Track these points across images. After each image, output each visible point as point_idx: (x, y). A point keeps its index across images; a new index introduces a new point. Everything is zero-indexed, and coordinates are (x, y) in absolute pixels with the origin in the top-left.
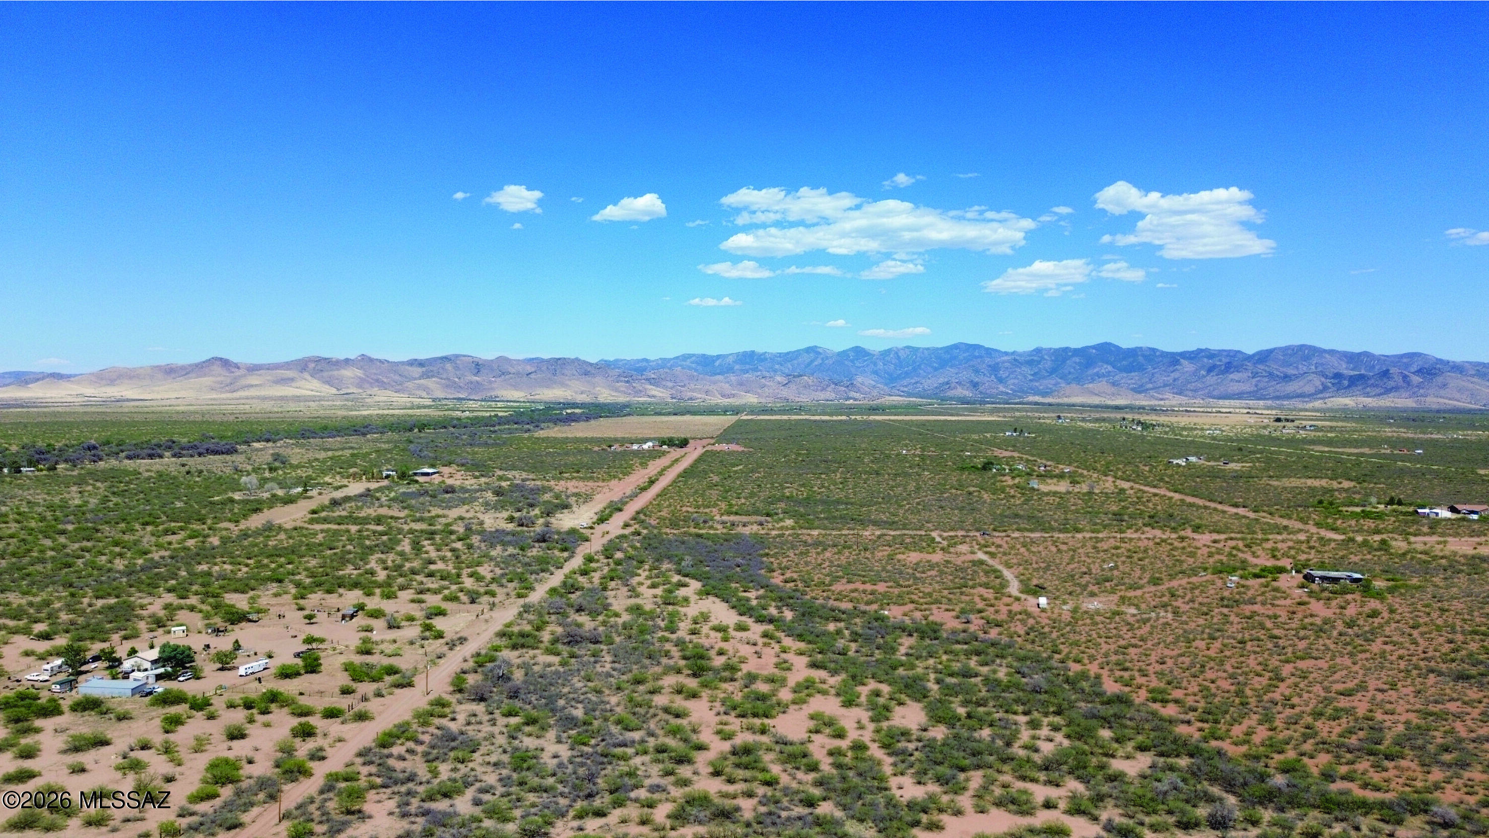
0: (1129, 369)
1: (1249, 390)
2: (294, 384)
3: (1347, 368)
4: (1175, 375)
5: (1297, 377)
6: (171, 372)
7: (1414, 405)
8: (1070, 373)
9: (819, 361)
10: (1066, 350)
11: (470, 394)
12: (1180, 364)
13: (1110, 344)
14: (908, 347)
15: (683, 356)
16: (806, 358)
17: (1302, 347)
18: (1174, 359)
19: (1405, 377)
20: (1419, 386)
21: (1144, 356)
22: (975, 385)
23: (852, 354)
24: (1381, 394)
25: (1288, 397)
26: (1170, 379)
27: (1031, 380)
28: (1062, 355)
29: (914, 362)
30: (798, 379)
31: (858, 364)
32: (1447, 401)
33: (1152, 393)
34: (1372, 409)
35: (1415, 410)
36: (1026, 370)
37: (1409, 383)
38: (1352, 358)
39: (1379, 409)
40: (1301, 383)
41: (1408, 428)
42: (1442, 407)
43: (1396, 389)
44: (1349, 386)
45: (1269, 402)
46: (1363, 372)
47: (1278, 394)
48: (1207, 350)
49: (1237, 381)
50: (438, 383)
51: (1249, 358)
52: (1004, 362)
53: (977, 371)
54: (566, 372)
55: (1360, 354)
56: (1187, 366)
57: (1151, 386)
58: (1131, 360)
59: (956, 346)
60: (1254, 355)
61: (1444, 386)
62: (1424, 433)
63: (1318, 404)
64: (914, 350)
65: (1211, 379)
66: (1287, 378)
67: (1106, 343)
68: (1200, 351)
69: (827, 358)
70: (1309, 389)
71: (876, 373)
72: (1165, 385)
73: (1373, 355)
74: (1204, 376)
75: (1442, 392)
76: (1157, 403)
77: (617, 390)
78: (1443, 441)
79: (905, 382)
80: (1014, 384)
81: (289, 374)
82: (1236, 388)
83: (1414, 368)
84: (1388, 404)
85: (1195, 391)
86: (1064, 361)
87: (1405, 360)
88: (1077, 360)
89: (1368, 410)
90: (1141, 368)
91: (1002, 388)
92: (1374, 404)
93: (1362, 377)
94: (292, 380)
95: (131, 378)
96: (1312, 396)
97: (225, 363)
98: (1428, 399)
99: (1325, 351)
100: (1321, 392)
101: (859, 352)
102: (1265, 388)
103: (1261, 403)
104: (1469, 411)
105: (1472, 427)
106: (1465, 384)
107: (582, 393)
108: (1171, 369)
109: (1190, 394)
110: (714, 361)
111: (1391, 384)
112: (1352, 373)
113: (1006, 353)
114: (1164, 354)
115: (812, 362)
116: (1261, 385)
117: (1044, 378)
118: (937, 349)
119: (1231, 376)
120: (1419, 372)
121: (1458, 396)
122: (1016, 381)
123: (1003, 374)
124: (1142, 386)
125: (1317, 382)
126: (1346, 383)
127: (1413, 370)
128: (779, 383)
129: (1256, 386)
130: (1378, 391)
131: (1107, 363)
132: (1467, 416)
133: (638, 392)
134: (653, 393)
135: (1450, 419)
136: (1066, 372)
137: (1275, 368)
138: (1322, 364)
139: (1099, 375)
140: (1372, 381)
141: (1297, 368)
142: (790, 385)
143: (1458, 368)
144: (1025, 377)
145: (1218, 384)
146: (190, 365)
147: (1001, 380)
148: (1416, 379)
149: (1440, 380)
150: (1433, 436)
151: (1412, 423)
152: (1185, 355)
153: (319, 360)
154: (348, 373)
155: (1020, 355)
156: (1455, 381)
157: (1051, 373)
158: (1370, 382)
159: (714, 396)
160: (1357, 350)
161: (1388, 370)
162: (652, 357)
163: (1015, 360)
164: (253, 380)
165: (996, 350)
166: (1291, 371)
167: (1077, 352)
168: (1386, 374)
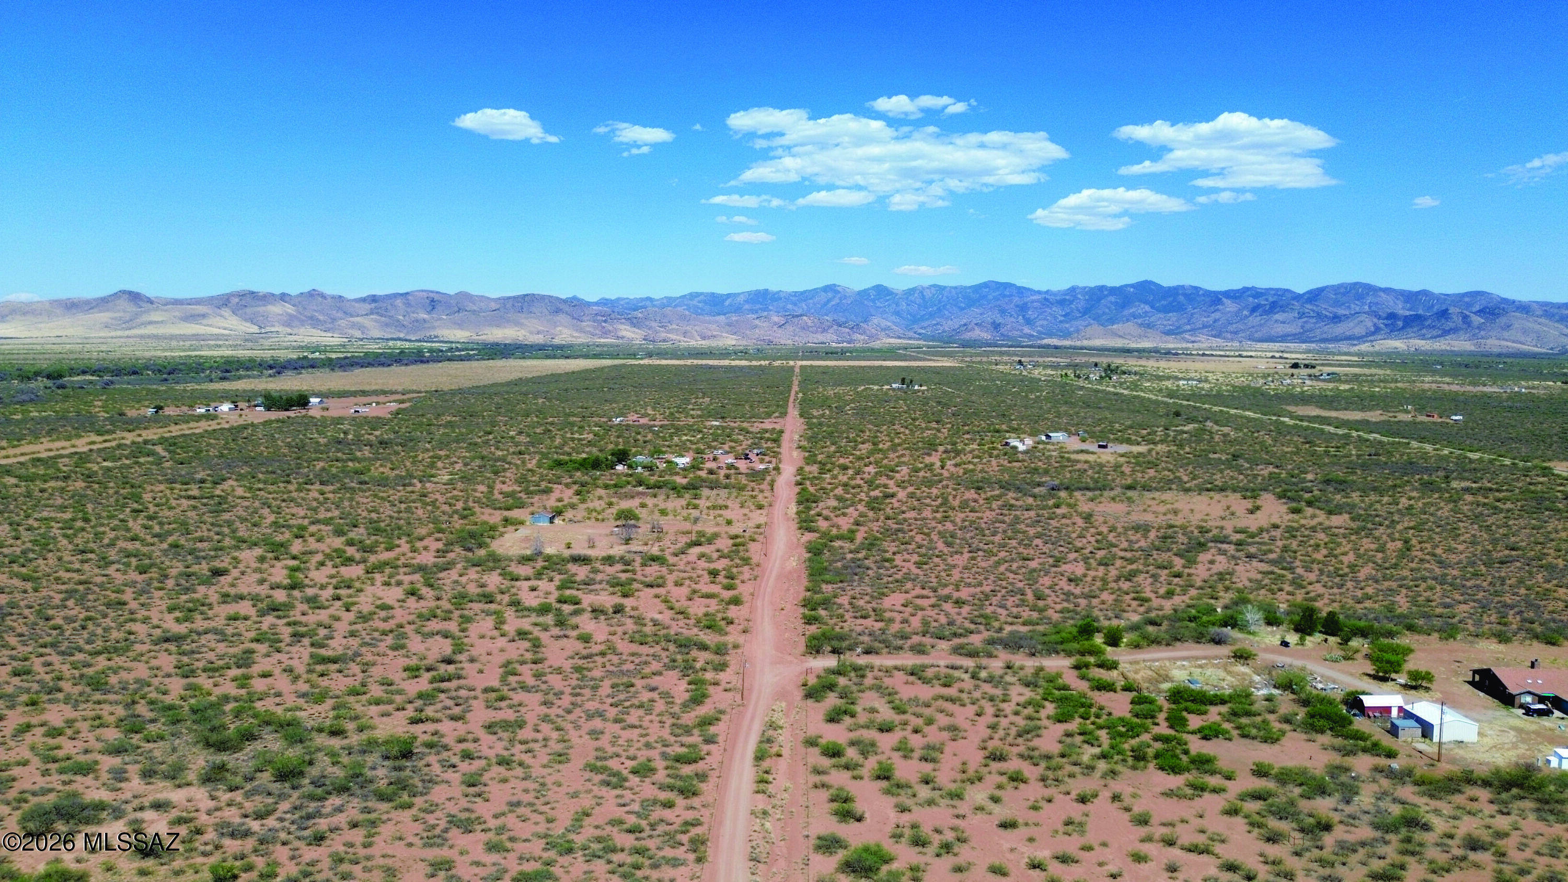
0: (1166, 310)
1: (1294, 331)
2: (205, 322)
3: (1403, 308)
4: (1217, 315)
5: (1347, 317)
6: (72, 306)
7: (1473, 348)
8: (1104, 313)
9: (836, 301)
10: (1102, 288)
11: (408, 333)
12: (1223, 304)
13: (1150, 282)
14: (934, 286)
15: (691, 294)
16: (823, 297)
17: (1356, 285)
18: (1215, 299)
19: (1465, 317)
20: (1479, 328)
21: (1185, 295)
22: (996, 326)
23: (872, 293)
24: (1439, 336)
25: (1336, 339)
26: (1210, 320)
27: (1061, 322)
28: (1098, 294)
29: (940, 301)
30: (796, 320)
31: (878, 304)
32: (1509, 344)
33: (1187, 336)
34: (1425, 353)
35: (1471, 354)
36: (1058, 311)
37: (1469, 324)
38: (1409, 297)
39: (1431, 353)
40: (1351, 324)
41: (1454, 376)
42: (1504, 351)
43: (1454, 330)
44: (1403, 328)
45: (1313, 345)
46: (1421, 312)
47: (1325, 336)
48: (1253, 288)
49: (1282, 323)
50: (376, 321)
51: (1297, 297)
52: (1033, 302)
53: (1003, 312)
54: (534, 309)
55: (1419, 293)
56: (1230, 306)
57: (1189, 327)
58: (1171, 299)
59: (986, 285)
60: (1304, 294)
61: (1508, 327)
62: (1474, 384)
63: (1364, 347)
64: (941, 288)
65: (1255, 320)
66: (1336, 319)
67: (1146, 281)
68: (1246, 290)
69: (845, 297)
70: (1359, 331)
71: (897, 313)
72: (1204, 327)
73: (1433, 294)
74: (1246, 317)
75: (1506, 334)
76: (1190, 345)
77: (581, 330)
78: (1498, 396)
79: (925, 324)
80: (1042, 326)
81: (201, 309)
82: (1280, 329)
83: (1477, 308)
84: (1443, 347)
85: (1236, 333)
86: (1099, 300)
87: (1467, 299)
88: (1112, 299)
89: (1420, 354)
90: (1180, 308)
91: (1027, 330)
92: (1428, 347)
93: (1418, 317)
94: (204, 316)
95: (24, 314)
96: (1361, 339)
97: (135, 297)
98: (1489, 342)
99: (1381, 289)
100: (1373, 334)
101: (881, 291)
102: (1311, 330)
103: (1304, 346)
104: (1534, 356)
105: (1540, 376)
106: (1531, 325)
107: (538, 333)
108: (1212, 309)
109: (1229, 336)
110: (724, 301)
111: (1450, 325)
112: (1408, 313)
113: (1039, 292)
114: (1208, 293)
115: (829, 301)
116: (1308, 326)
117: (1076, 318)
118: (966, 288)
119: (1277, 317)
120: (1480, 312)
121: (1522, 339)
122: (1045, 323)
123: (1031, 314)
124: (1178, 328)
125: (1369, 323)
126: (1400, 324)
127: (1474, 310)
128: (775, 323)
129: (1302, 327)
130: (1435, 333)
131: (1146, 302)
132: (1532, 361)
133: (605, 333)
134: (624, 333)
135: (1512, 365)
136: (1100, 312)
137: (1326, 308)
138: (1377, 304)
139: (1135, 316)
140: (1429, 322)
141: (1349, 307)
142: (787, 326)
143: (1524, 308)
144: (1055, 318)
145: (1261, 325)
146: (95, 300)
147: (1028, 322)
148: (1477, 320)
149: (1503, 320)
150: (1485, 389)
151: (1464, 370)
152: (1229, 294)
153: (242, 295)
154: (276, 309)
155: (1054, 294)
156: (1519, 321)
157: (1085, 313)
158: (1427, 323)
159: (692, 338)
160: (1416, 288)
161: (1447, 310)
162: (656, 296)
163: (1046, 299)
164: (156, 316)
165: (1029, 289)
166: (1341, 312)
167: (1113, 291)
168: (1444, 314)
